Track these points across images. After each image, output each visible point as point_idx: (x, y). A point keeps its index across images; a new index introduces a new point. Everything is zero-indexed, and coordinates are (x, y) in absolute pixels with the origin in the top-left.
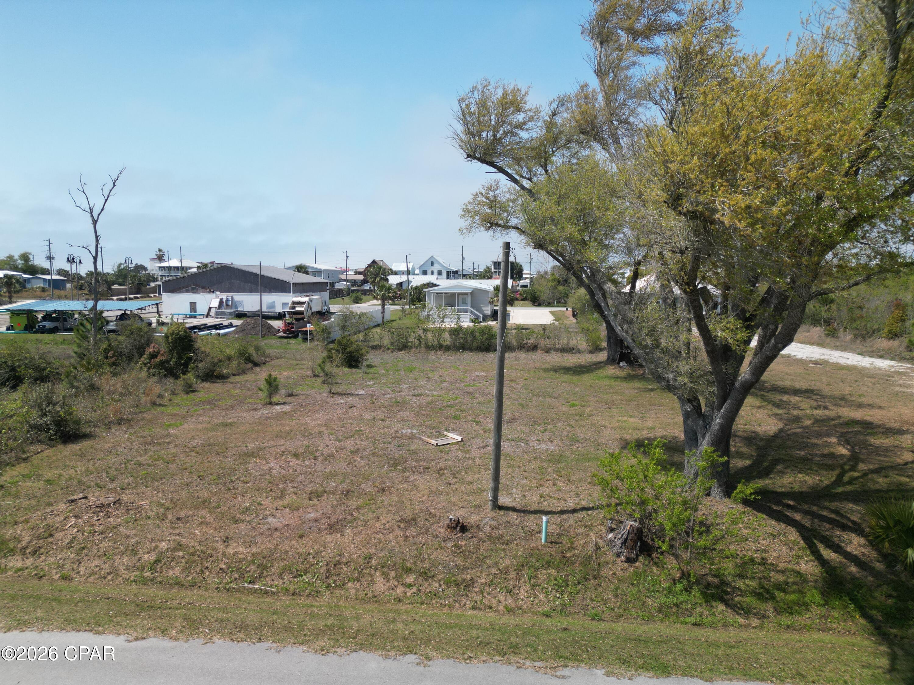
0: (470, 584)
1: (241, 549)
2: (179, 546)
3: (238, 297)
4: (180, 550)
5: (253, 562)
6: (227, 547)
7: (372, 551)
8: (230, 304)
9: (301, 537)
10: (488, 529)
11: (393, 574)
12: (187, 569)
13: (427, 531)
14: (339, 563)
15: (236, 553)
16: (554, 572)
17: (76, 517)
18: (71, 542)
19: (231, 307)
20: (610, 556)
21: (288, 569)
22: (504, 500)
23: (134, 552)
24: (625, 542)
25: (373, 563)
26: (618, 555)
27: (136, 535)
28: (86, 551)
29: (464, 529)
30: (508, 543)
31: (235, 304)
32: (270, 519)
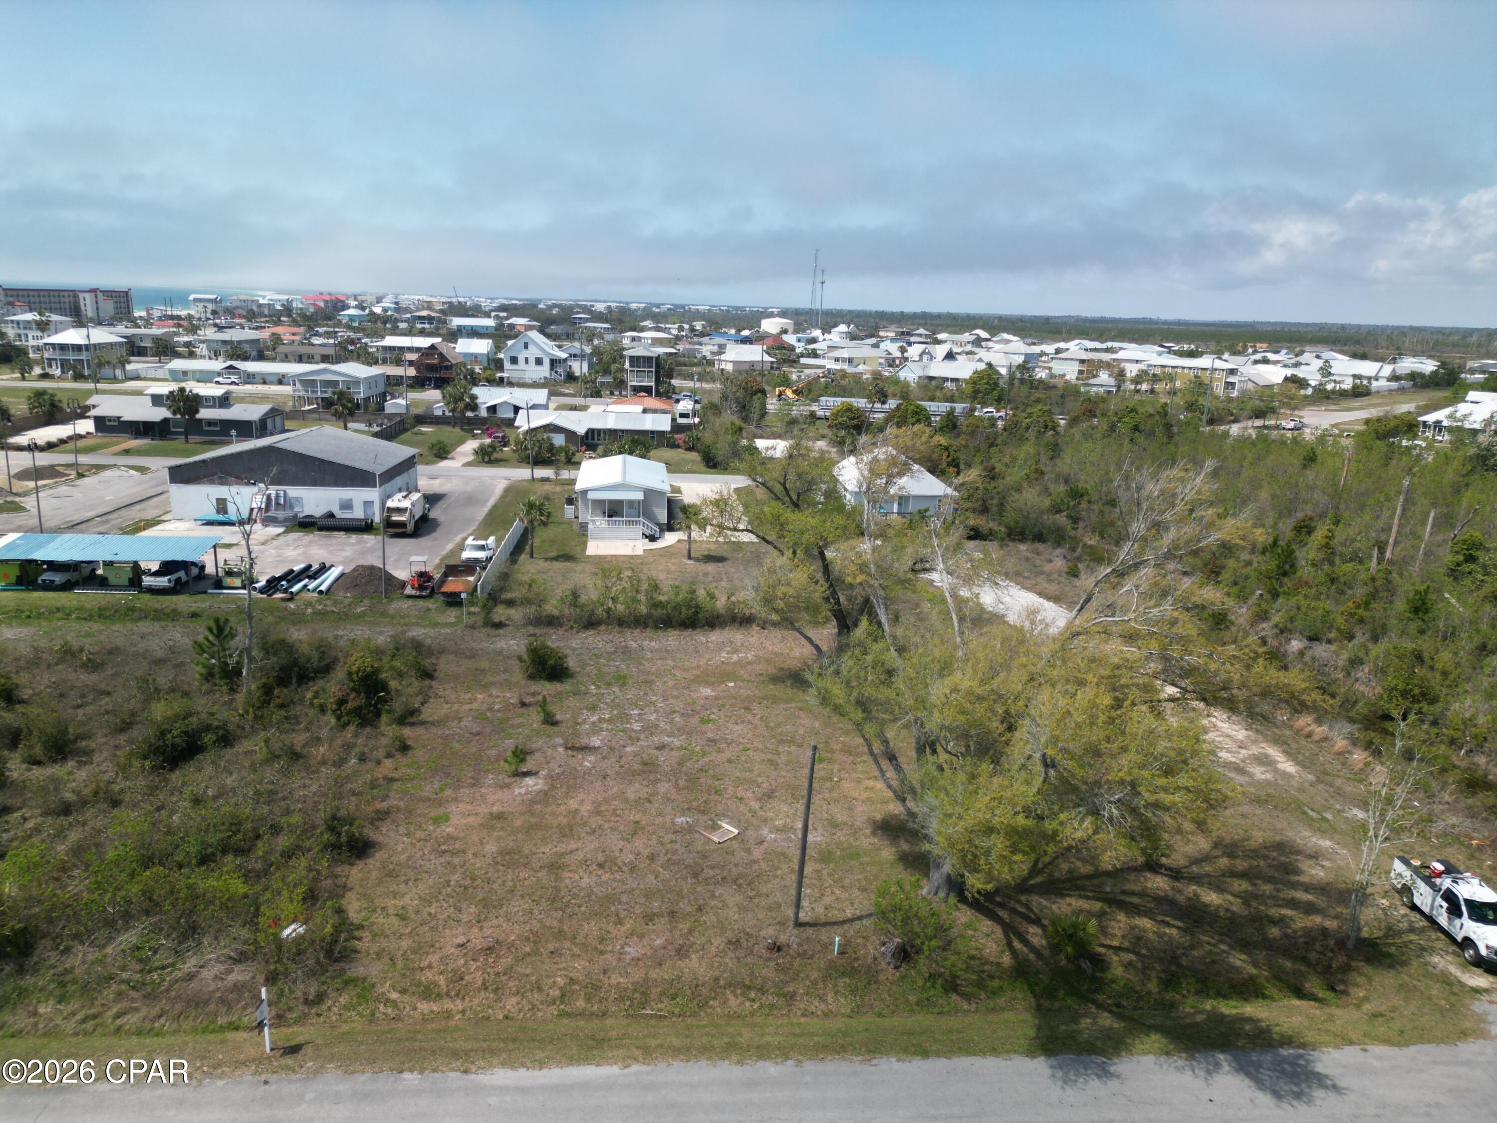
0: (793, 995)
1: (622, 980)
2: (572, 981)
3: (294, 492)
4: (574, 984)
5: (635, 990)
6: (609, 978)
7: (717, 973)
8: (282, 501)
9: (660, 965)
10: (795, 946)
11: (739, 991)
12: (588, 999)
13: (752, 951)
14: (697, 986)
15: (618, 984)
16: (848, 980)
17: (474, 960)
18: (483, 984)
19: (284, 507)
20: (883, 965)
21: (662, 993)
22: (803, 916)
23: (540, 989)
24: (893, 954)
25: (722, 983)
26: (889, 964)
27: (532, 974)
28: (500, 991)
29: (779, 949)
30: (812, 957)
31: (288, 503)
32: (627, 949)
